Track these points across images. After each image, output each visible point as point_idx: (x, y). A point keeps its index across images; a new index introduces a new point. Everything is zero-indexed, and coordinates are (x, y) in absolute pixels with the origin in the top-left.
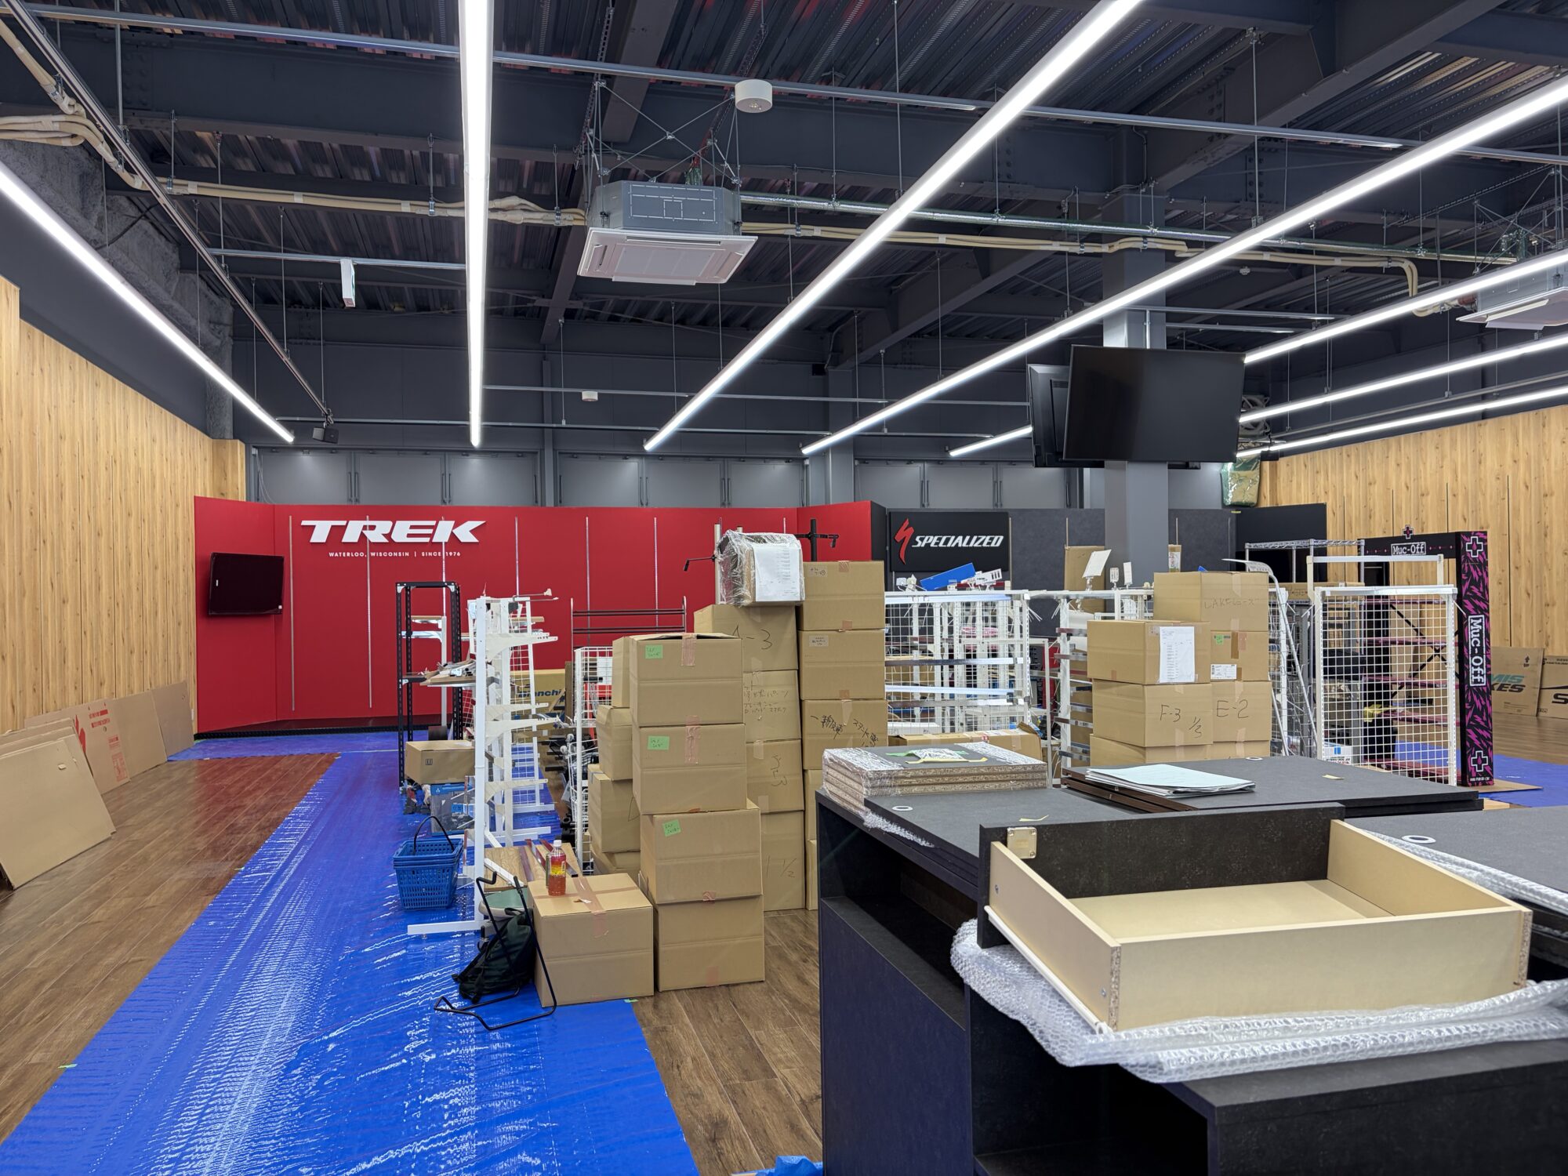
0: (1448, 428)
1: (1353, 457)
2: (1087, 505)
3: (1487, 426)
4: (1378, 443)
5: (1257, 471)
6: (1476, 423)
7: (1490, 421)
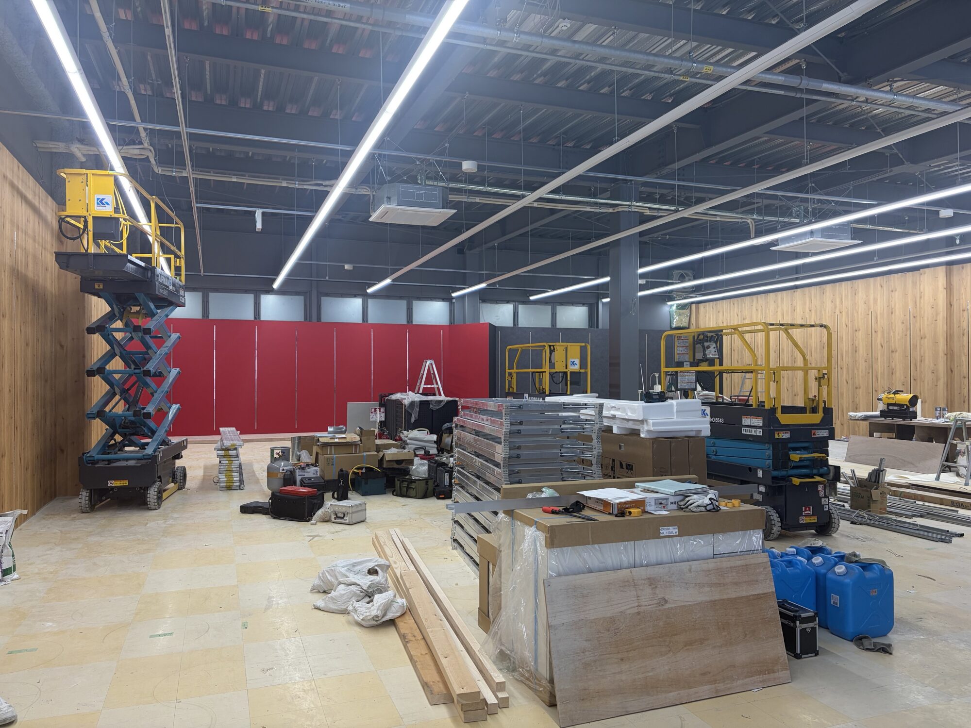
0: (780, 292)
1: (736, 305)
2: (600, 327)
3: (798, 293)
4: (748, 298)
5: (688, 310)
6: (793, 290)
7: (799, 290)
